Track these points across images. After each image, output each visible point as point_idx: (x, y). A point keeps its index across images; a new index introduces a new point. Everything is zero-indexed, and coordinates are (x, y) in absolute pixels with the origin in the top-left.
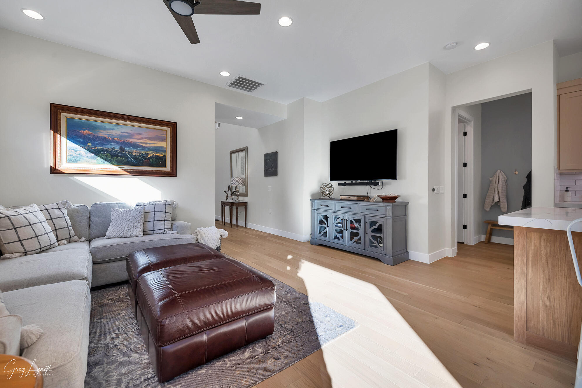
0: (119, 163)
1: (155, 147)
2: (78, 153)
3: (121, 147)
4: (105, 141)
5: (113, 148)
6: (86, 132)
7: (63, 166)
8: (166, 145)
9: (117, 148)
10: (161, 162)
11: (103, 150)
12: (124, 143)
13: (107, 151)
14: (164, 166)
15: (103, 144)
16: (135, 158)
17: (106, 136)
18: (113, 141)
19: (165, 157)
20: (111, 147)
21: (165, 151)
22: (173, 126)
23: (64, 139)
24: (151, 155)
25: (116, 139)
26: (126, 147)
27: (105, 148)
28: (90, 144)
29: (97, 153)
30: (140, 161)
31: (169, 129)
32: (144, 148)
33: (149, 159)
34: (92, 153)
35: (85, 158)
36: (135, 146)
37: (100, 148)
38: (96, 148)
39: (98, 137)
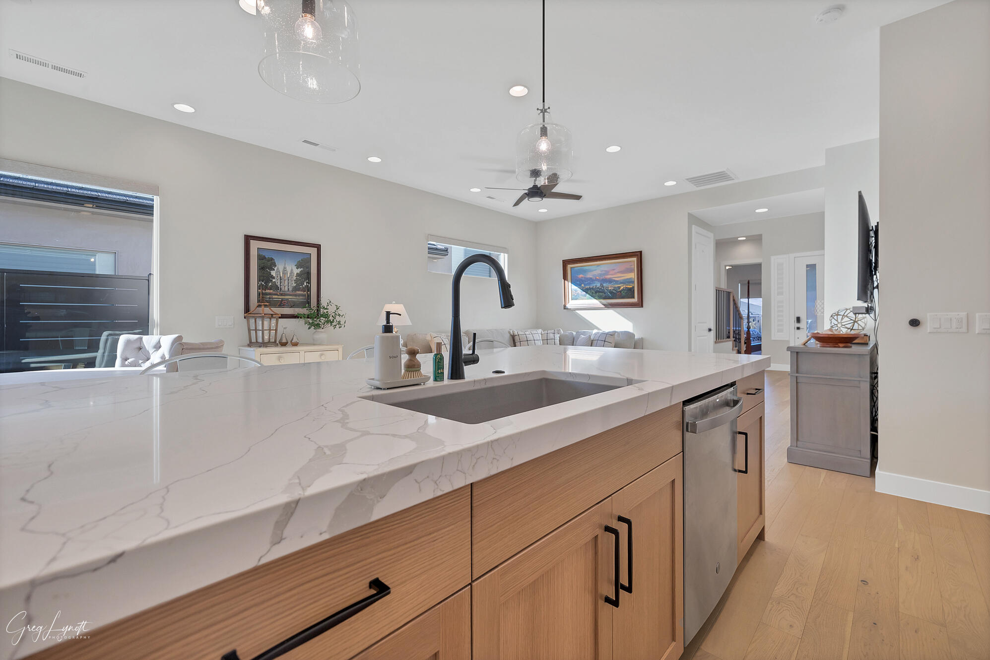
0: (600, 298)
1: (625, 280)
2: (577, 292)
3: (601, 284)
4: (592, 280)
5: (596, 286)
6: (581, 276)
7: (571, 304)
8: (633, 276)
9: (598, 285)
10: (630, 293)
11: (590, 289)
12: (603, 280)
13: (592, 288)
14: (633, 297)
15: (589, 284)
16: (611, 292)
17: (591, 277)
18: (597, 280)
19: (633, 287)
20: (595, 285)
21: (633, 282)
22: (639, 255)
23: (570, 283)
24: (622, 288)
25: (597, 278)
26: (604, 283)
27: (591, 287)
28: (583, 285)
29: (586, 291)
30: (614, 295)
31: (635, 259)
32: (617, 282)
33: (620, 292)
34: (584, 291)
35: (581, 296)
36: (610, 281)
37: (588, 287)
38: (586, 287)
39: (587, 278)
